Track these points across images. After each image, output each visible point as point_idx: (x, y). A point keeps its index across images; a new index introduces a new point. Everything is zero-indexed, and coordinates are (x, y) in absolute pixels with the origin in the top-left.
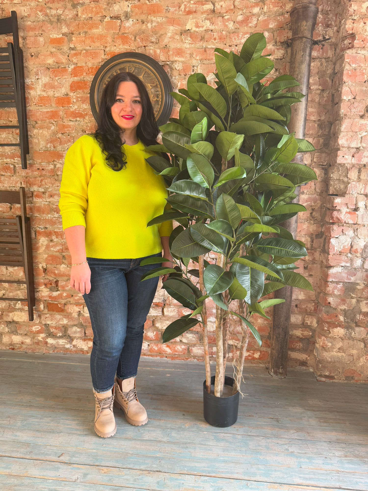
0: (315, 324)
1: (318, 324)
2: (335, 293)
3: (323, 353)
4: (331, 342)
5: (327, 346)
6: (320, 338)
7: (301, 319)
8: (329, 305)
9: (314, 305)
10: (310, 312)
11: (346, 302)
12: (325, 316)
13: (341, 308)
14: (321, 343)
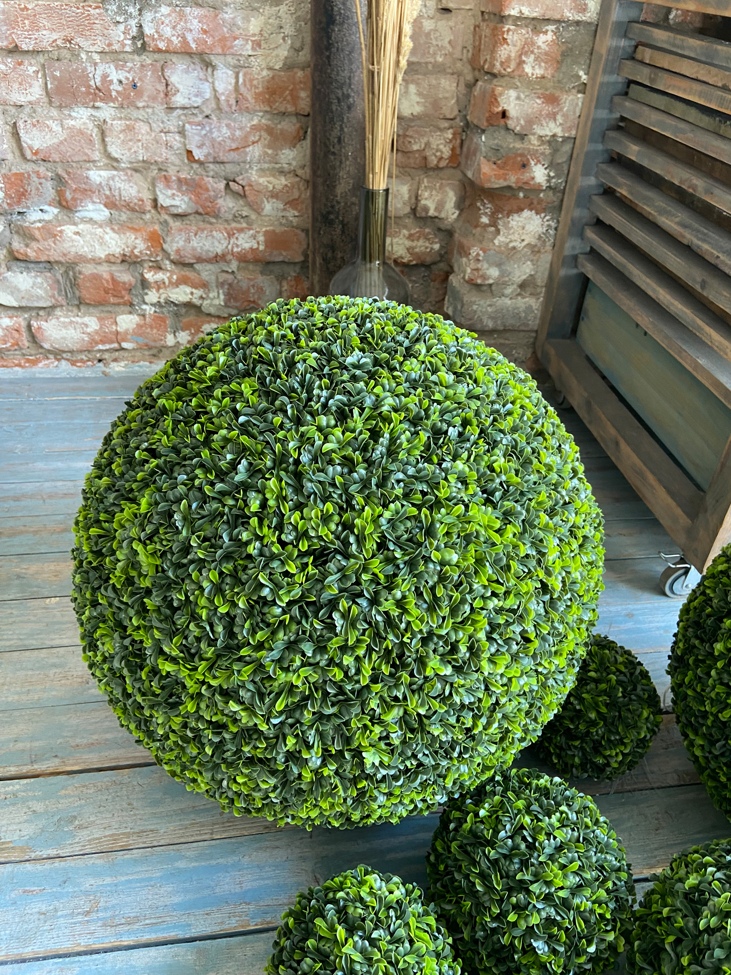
0: (450, 213)
1: (461, 211)
2: (528, 69)
3: (474, 303)
4: (499, 265)
5: (484, 277)
6: (467, 254)
7: (406, 196)
8: (502, 121)
9: (450, 136)
10: (437, 168)
11: (561, 109)
12: (486, 168)
13: (542, 133)
14: (469, 270)
